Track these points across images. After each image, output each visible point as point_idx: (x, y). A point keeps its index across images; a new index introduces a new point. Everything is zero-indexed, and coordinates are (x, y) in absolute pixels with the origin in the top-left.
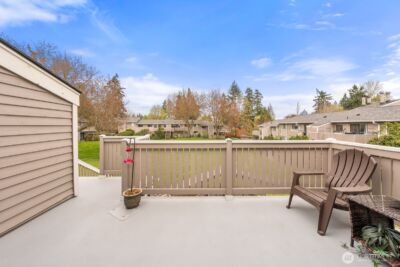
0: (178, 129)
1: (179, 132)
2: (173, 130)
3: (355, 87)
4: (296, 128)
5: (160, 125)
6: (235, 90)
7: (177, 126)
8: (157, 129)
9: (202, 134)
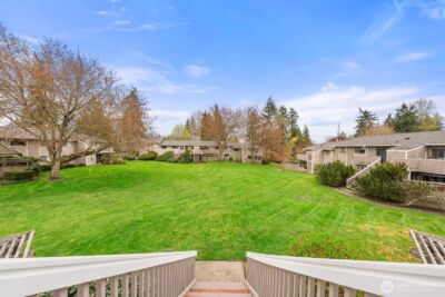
0: (207, 151)
1: (209, 155)
2: (201, 152)
3: (404, 106)
4: (363, 152)
5: (186, 147)
6: (271, 107)
7: (206, 148)
8: (183, 151)
9: (234, 158)
